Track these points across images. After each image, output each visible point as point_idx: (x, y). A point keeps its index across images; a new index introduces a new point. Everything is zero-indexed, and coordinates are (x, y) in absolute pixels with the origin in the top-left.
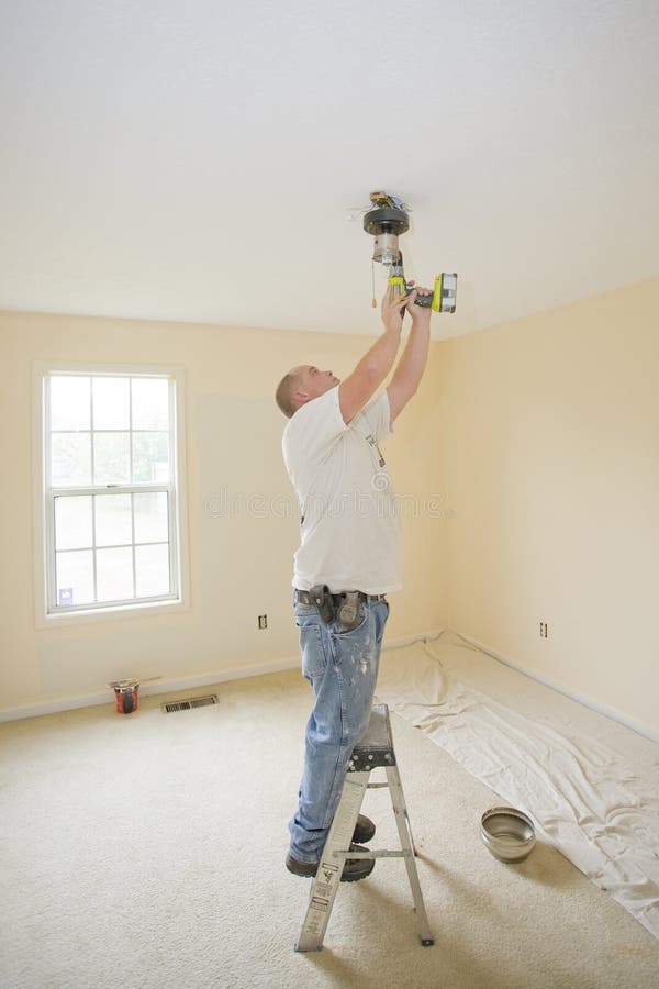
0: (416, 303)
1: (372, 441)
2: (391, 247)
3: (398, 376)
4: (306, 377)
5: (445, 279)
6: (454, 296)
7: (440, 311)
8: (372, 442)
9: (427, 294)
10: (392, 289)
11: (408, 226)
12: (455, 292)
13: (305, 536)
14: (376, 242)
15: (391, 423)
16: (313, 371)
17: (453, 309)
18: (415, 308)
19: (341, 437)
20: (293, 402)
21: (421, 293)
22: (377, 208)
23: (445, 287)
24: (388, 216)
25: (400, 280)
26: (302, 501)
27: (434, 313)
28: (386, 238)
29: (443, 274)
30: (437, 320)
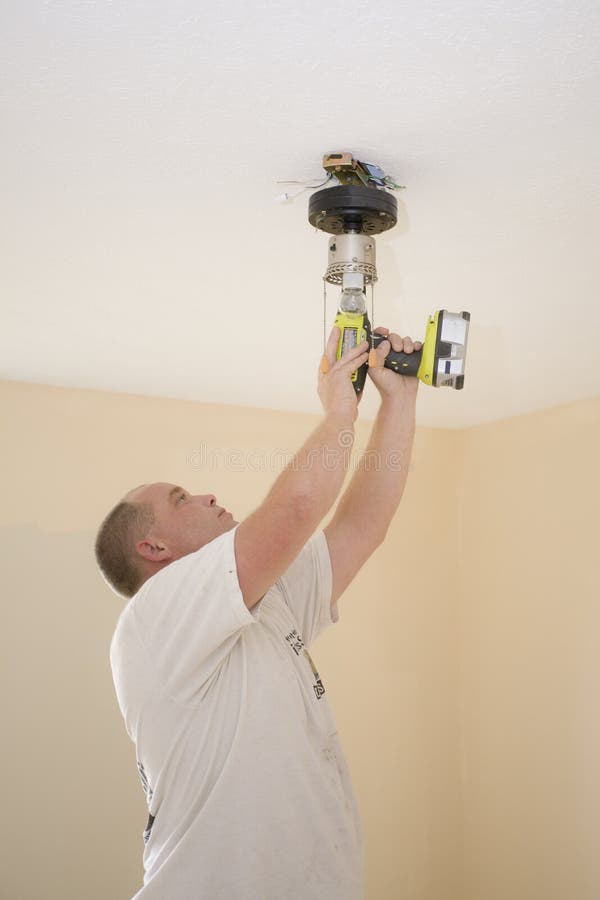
0: (387, 365)
1: (297, 643)
2: (360, 259)
3: (349, 511)
4: (162, 509)
5: (444, 321)
6: (462, 356)
7: (434, 383)
8: (297, 648)
9: (409, 350)
10: (342, 336)
11: (394, 220)
12: (463, 349)
13: (152, 860)
14: (333, 248)
15: (333, 603)
16: (177, 495)
17: (459, 382)
18: (387, 376)
19: (237, 641)
20: (133, 561)
21: (398, 348)
22: (335, 183)
23: (444, 338)
24: (356, 200)
25: (358, 323)
26: (152, 780)
27: (424, 387)
28: (352, 242)
29: (441, 314)
30: (429, 401)
